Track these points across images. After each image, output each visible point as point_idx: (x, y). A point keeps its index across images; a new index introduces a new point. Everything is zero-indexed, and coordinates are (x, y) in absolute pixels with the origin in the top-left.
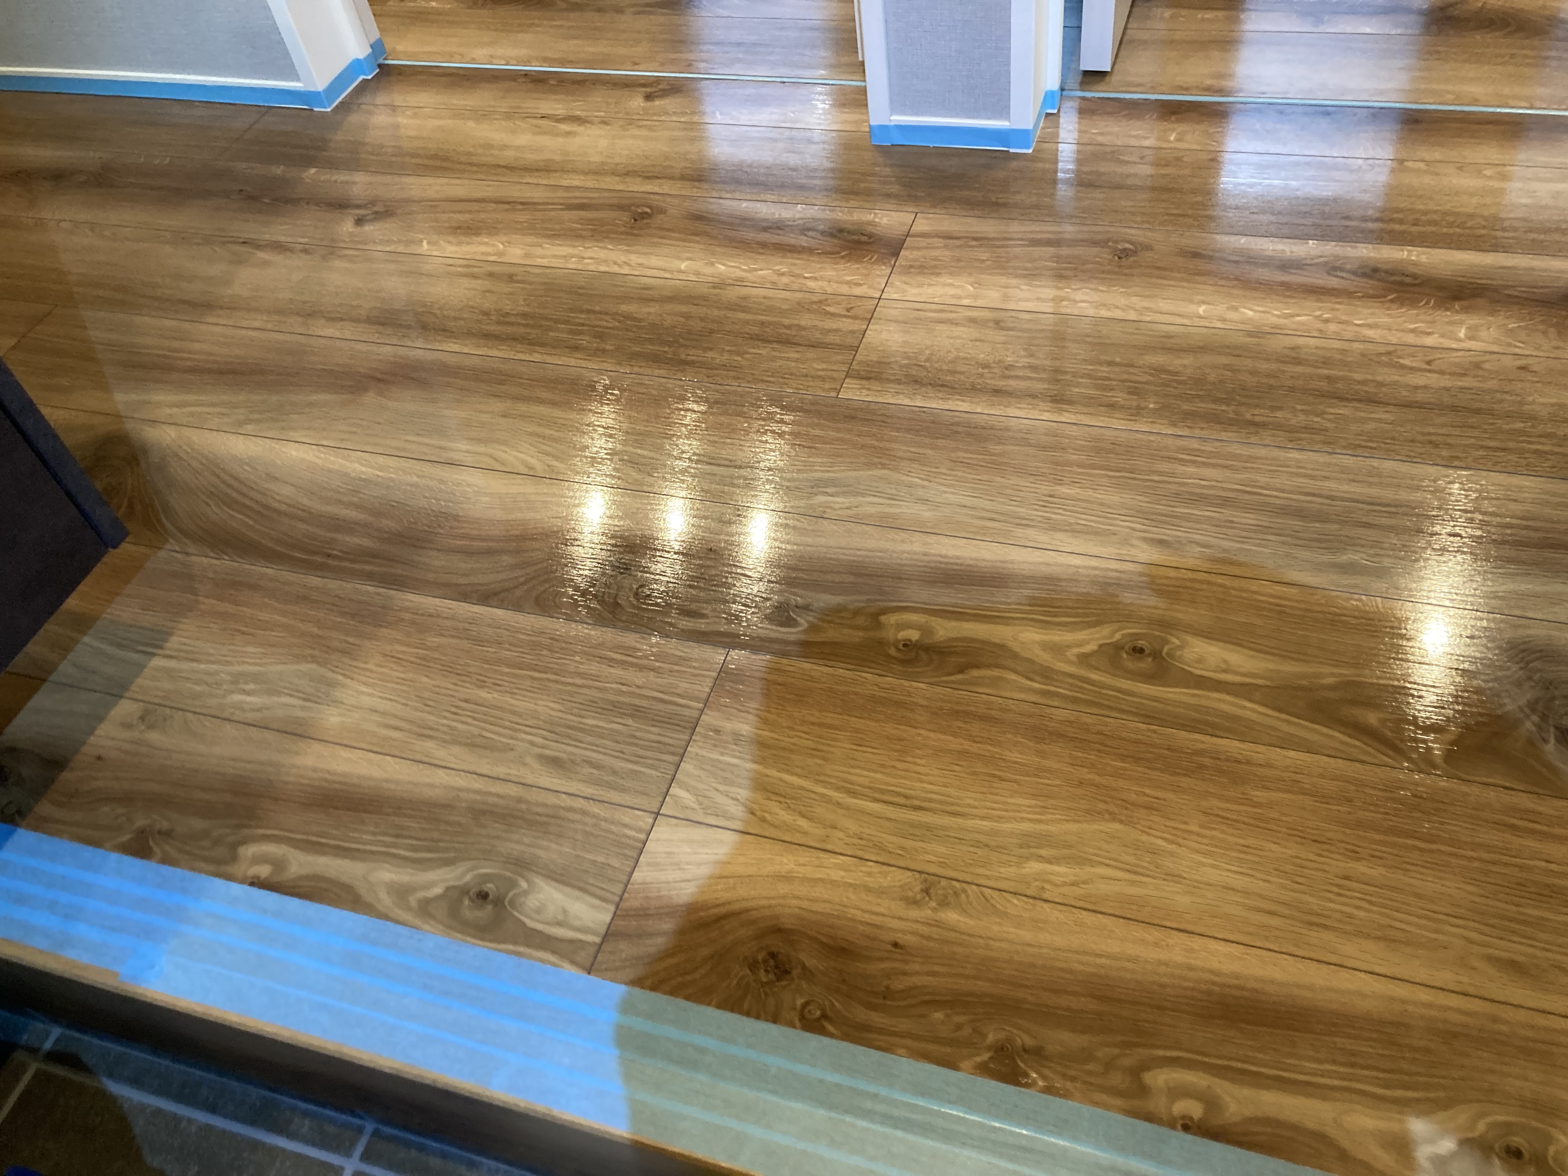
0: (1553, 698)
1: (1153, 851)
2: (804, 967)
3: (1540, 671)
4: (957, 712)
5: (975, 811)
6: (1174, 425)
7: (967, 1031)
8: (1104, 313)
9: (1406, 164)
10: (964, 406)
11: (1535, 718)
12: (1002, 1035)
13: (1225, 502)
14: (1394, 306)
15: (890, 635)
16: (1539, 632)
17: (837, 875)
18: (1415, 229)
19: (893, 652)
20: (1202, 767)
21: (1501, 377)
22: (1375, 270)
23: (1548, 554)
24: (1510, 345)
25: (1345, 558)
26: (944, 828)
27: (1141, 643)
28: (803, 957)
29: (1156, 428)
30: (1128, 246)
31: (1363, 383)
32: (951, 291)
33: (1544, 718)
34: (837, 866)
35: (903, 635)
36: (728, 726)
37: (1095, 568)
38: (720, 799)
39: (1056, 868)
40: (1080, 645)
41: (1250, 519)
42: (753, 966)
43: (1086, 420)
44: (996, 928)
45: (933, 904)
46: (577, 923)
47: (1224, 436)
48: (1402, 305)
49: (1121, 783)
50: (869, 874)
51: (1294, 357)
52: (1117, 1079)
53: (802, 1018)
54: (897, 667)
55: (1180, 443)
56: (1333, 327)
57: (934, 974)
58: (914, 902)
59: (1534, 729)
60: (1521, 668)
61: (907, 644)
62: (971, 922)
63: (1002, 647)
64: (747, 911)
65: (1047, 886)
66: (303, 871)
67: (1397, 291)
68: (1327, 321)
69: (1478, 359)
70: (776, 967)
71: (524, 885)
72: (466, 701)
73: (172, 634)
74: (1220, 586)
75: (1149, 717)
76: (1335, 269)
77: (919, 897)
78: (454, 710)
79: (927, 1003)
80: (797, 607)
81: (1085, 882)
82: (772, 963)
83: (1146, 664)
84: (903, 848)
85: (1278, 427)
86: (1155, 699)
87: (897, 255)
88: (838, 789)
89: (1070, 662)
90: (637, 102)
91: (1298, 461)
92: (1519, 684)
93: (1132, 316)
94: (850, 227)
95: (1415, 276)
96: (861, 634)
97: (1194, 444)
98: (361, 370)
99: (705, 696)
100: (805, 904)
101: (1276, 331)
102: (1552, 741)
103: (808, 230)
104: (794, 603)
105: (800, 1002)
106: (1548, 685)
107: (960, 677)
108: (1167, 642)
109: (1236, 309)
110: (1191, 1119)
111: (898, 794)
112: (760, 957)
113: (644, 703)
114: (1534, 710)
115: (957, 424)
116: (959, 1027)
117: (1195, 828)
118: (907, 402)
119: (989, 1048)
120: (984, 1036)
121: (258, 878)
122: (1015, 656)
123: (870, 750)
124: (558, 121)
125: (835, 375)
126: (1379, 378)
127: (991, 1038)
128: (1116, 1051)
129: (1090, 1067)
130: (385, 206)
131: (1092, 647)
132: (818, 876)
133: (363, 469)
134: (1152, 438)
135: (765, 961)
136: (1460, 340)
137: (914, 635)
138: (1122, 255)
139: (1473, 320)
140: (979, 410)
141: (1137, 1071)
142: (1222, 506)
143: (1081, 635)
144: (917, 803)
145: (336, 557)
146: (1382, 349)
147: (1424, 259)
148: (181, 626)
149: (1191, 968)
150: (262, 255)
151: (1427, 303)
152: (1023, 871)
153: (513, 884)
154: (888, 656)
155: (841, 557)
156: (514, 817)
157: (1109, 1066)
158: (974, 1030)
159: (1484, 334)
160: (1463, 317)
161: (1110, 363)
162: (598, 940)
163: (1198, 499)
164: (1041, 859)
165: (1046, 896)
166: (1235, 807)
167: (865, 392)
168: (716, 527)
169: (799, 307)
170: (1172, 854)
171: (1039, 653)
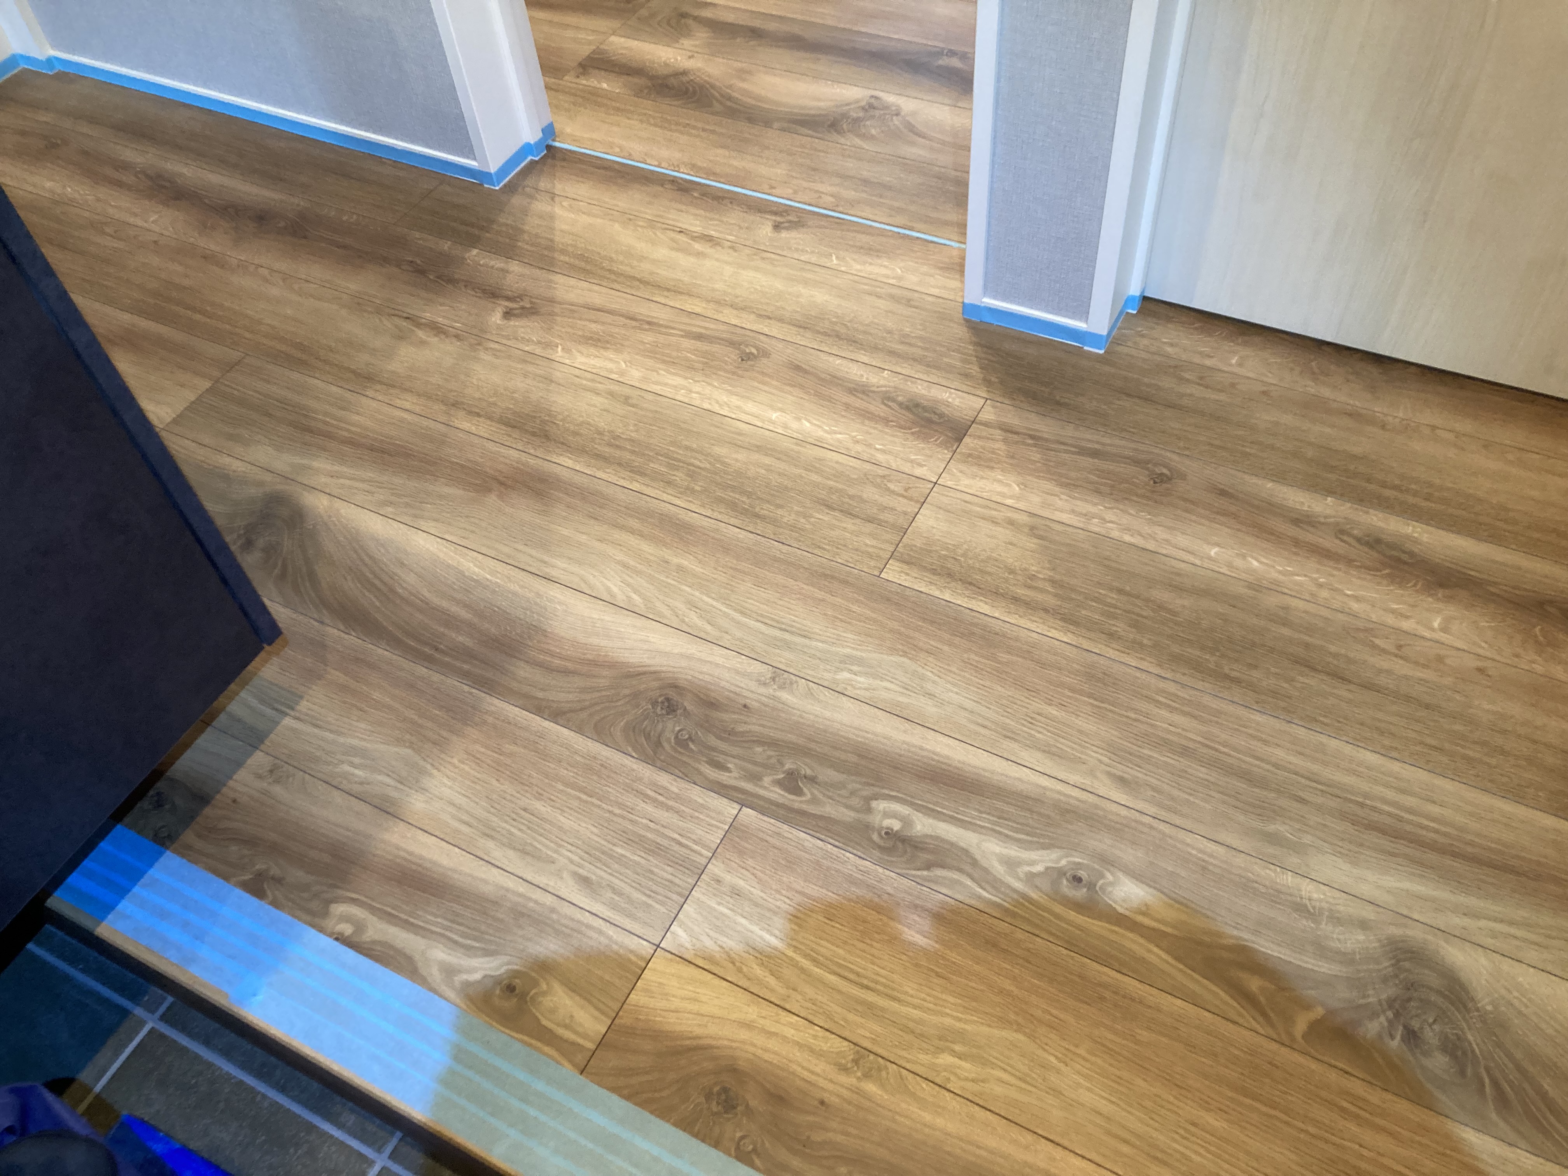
0: (1409, 1000)
1: (1046, 1067)
2: (747, 1106)
3: (1407, 970)
4: (916, 905)
5: (909, 999)
6: (1160, 665)
8: (1127, 538)
9: (1438, 432)
10: (985, 608)
11: (1390, 1014)
13: (1185, 752)
14: (1385, 582)
15: (876, 820)
16: (1416, 933)
17: (790, 1032)
18: (1424, 504)
19: (875, 837)
20: (1102, 998)
21: (1459, 676)
22: (1378, 541)
23: (1448, 861)
24: (1474, 643)
25: (1271, 828)
26: (883, 1009)
27: (1082, 874)
28: (748, 1097)
29: (1144, 665)
30: (1165, 471)
31: (1336, 656)
32: (999, 488)
33: (1397, 1015)
34: (790, 1025)
35: (887, 823)
36: (729, 879)
37: (1059, 792)
38: (710, 943)
39: (963, 1064)
40: (1033, 863)
41: (1202, 772)
42: (709, 1096)
43: (1086, 644)
44: (905, 1107)
45: (859, 1074)
46: (581, 1030)
47: (1200, 685)
48: (1392, 582)
49: (1032, 999)
50: (814, 1037)
51: (1282, 618)
53: (738, 1148)
54: (876, 853)
55: (1162, 684)
56: (1324, 594)
57: (847, 1134)
58: (844, 1069)
59: (1386, 1024)
60: (1393, 965)
61: (889, 833)
62: (885, 1096)
63: (966, 852)
64: (711, 1047)
65: (952, 1078)
66: (377, 937)
67: (1391, 567)
68: (1321, 586)
69: (1442, 652)
70: (726, 1101)
71: (544, 986)
72: (525, 810)
74: (1160, 832)
75: (1071, 945)
76: (1342, 532)
77: (849, 1065)
78: (515, 816)
79: (835, 1158)
80: (805, 777)
81: (983, 1081)
82: (723, 1096)
83: (1080, 893)
84: (846, 1021)
85: (1252, 687)
86: (1079, 927)
87: (960, 440)
88: (806, 956)
89: (1020, 879)
90: (765, 230)
91: (1258, 723)
92: (1385, 980)
93: (1151, 545)
94: (925, 403)
95: (1412, 554)
96: (852, 814)
97: (1172, 688)
98: (488, 470)
99: (714, 846)
100: (759, 1053)
101: (1274, 588)
102: (1398, 1037)
103: (889, 399)
104: (803, 772)
105: (738, 1135)
106: (1410, 986)
107: (925, 873)
108: (1102, 876)
109: (1244, 557)
111: (852, 971)
112: (716, 1089)
113: (665, 842)
114: (1390, 1007)
115: (976, 625)
117: (1083, 1052)
118: (937, 593)
121: (342, 934)
122: (975, 863)
123: (837, 925)
124: (694, 238)
125: (882, 553)
126: (1352, 655)
130: (532, 303)
131: (1039, 868)
132: (773, 1029)
133: (476, 570)
134: (1138, 674)
135: (718, 1094)
136: (1433, 630)
137: (896, 825)
138: (1159, 479)
139: (1451, 610)
140: (996, 615)
142: (1182, 754)
143: (1034, 855)
144: (865, 982)
145: (442, 652)
146: (1360, 624)
147: (1425, 538)
150: (420, 334)
151: (1415, 585)
152: (937, 1061)
153: (536, 984)
154: (870, 840)
155: (851, 736)
156: (546, 924)
159: (1455, 627)
160: (1440, 605)
161: (1120, 591)
162: (593, 1046)
163: (1163, 744)
164: (954, 1053)
165: (948, 1086)
166: (1119, 1040)
167: (904, 577)
168: (753, 685)
169: (866, 479)
170: (1058, 1072)
171: (996, 864)
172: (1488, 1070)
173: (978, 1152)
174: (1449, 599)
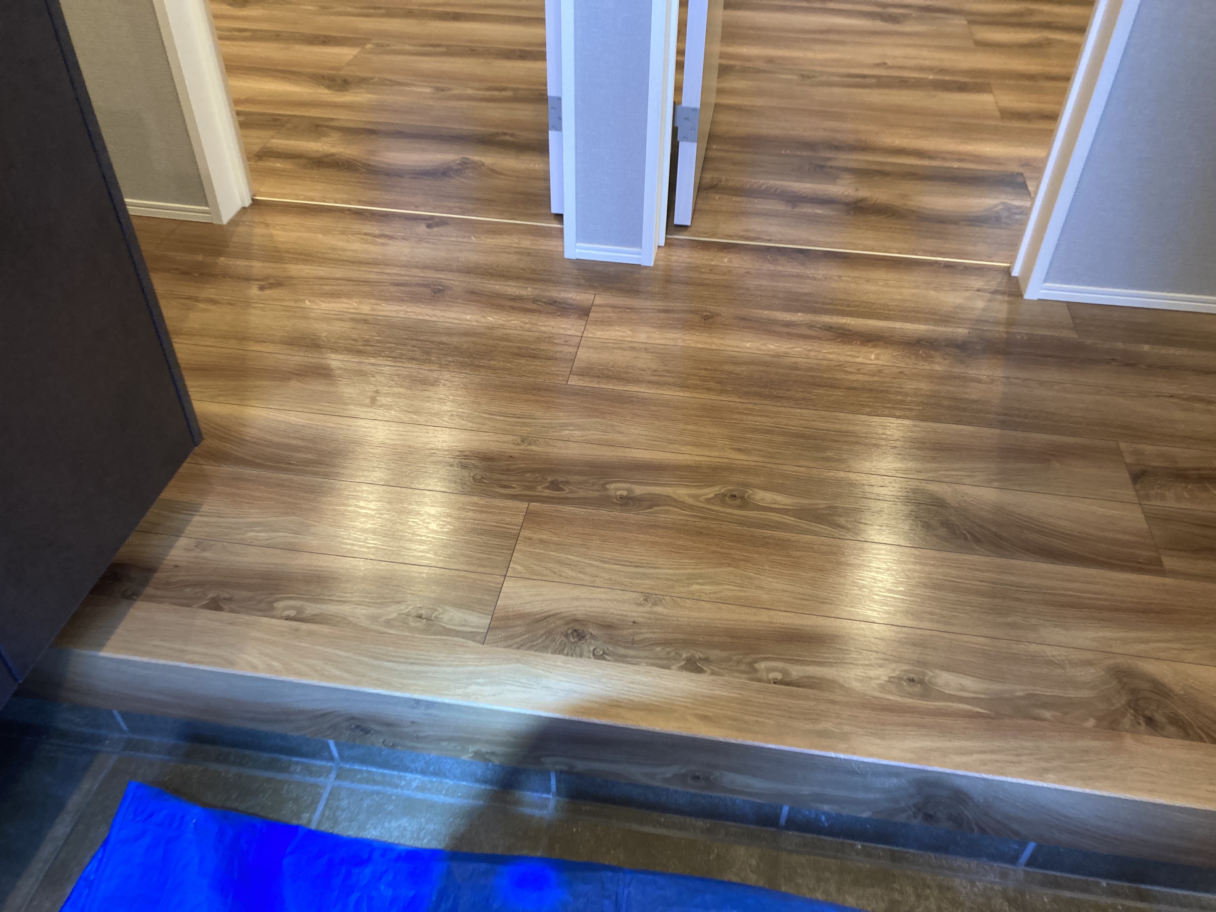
1: (750, 578)
2: (591, 634)
4: (651, 525)
5: (664, 566)
6: (740, 398)
7: (673, 654)
8: (699, 346)
9: (843, 278)
10: (635, 389)
12: (689, 655)
13: (768, 432)
14: (841, 344)
15: (612, 493)
17: (602, 596)
18: (847, 309)
19: (615, 500)
20: (768, 543)
21: (891, 376)
22: (831, 327)
24: (894, 362)
25: (823, 455)
26: (651, 574)
27: (734, 493)
28: (590, 630)
29: (731, 399)
30: (708, 314)
31: (829, 378)
32: (620, 334)
34: (600, 592)
35: (618, 493)
36: (536, 536)
37: (709, 461)
38: (536, 568)
39: (705, 587)
40: (706, 494)
41: (781, 439)
42: (567, 635)
43: (696, 395)
44: (681, 613)
45: (650, 605)
46: (474, 625)
47: (765, 402)
48: (844, 344)
49: (731, 551)
50: (617, 595)
51: (795, 367)
52: (743, 667)
53: (594, 655)
54: (619, 508)
55: (745, 406)
56: (813, 354)
57: (654, 633)
58: (640, 605)
61: (621, 497)
62: (668, 611)
63: (669, 497)
64: (559, 613)
67: (841, 338)
68: (809, 351)
69: (880, 368)
70: (578, 635)
71: (441, 611)
73: (201, 505)
74: (768, 468)
76: (812, 326)
77: (642, 602)
79: (652, 644)
80: (562, 482)
81: (720, 592)
82: (575, 634)
83: (738, 502)
84: (631, 583)
85: (790, 398)
86: (743, 516)
87: (588, 315)
88: (596, 560)
89: (702, 502)
91: (801, 413)
93: (714, 347)
94: (560, 300)
95: (850, 331)
96: (598, 493)
97: (750, 406)
98: (285, 369)
99: (520, 524)
100: (588, 609)
101: (786, 355)
103: (536, 301)
104: (560, 480)
105: (592, 648)
107: (650, 510)
108: (747, 492)
109: (765, 345)
110: (777, 679)
111: (626, 561)
112: (569, 632)
115: (633, 397)
116: (669, 653)
117: (767, 568)
118: (604, 386)
119: (684, 660)
120: (681, 656)
121: (289, 616)
122: (675, 500)
125: (564, 373)
126: (836, 377)
127: (684, 656)
128: (741, 657)
129: (731, 663)
130: (276, 280)
131: (712, 495)
132: (592, 597)
133: (299, 420)
134: (730, 403)
135: (572, 633)
136: (872, 360)
137: (625, 493)
138: (706, 318)
139: (877, 351)
140: (642, 390)
141: (751, 664)
142: (766, 433)
143: (707, 490)
144: (635, 564)
145: (293, 464)
146: (836, 364)
147: (853, 322)
148: (206, 501)
149: (772, 623)
150: (201, 305)
151: (856, 343)
152: (691, 589)
153: (435, 610)
154: (612, 502)
155: (582, 459)
157: (739, 662)
158: (676, 653)
159: (882, 357)
160: (872, 349)
161: (705, 369)
162: (486, 631)
163: (755, 430)
164: (699, 584)
165: (702, 599)
166: (784, 559)
167: (581, 382)
168: (512, 446)
169: (539, 340)
170: (757, 579)
171: (687, 498)
172: (965, 529)
173: (729, 622)
174: (874, 346)
